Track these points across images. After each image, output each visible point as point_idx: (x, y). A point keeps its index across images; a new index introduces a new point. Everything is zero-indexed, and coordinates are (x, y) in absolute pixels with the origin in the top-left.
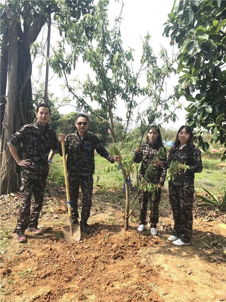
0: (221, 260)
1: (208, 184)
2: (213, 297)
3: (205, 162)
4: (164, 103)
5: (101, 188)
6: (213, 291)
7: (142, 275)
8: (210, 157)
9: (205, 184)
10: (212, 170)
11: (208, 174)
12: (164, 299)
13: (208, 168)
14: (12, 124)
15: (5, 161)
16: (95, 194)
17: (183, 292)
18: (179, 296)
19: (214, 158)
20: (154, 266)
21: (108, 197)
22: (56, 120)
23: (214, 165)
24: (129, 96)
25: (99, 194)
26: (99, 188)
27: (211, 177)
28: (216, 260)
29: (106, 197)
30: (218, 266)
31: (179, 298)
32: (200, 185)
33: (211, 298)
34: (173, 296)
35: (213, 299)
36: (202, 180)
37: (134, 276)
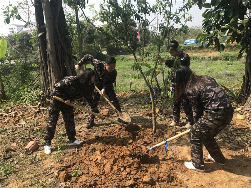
0: (236, 148)
1: (228, 75)
2: (227, 180)
3: (226, 54)
4: (175, 16)
5: (134, 92)
6: (228, 175)
7: (169, 166)
8: (231, 49)
9: (226, 75)
10: (233, 61)
11: (228, 65)
12: (187, 184)
13: (228, 60)
14: (54, 50)
15: (54, 81)
16: (130, 98)
17: (203, 177)
18: (200, 181)
19: (234, 50)
20: (179, 157)
21: (140, 100)
22: (92, 34)
23: (234, 56)
24: (142, 16)
25: (132, 98)
26: (132, 92)
27: (231, 68)
28: (231, 148)
29: (138, 100)
30: (233, 153)
31: (199, 183)
32: (221, 76)
33: (226, 182)
34: (195, 182)
35: (228, 182)
36: (223, 72)
37: (163, 167)
